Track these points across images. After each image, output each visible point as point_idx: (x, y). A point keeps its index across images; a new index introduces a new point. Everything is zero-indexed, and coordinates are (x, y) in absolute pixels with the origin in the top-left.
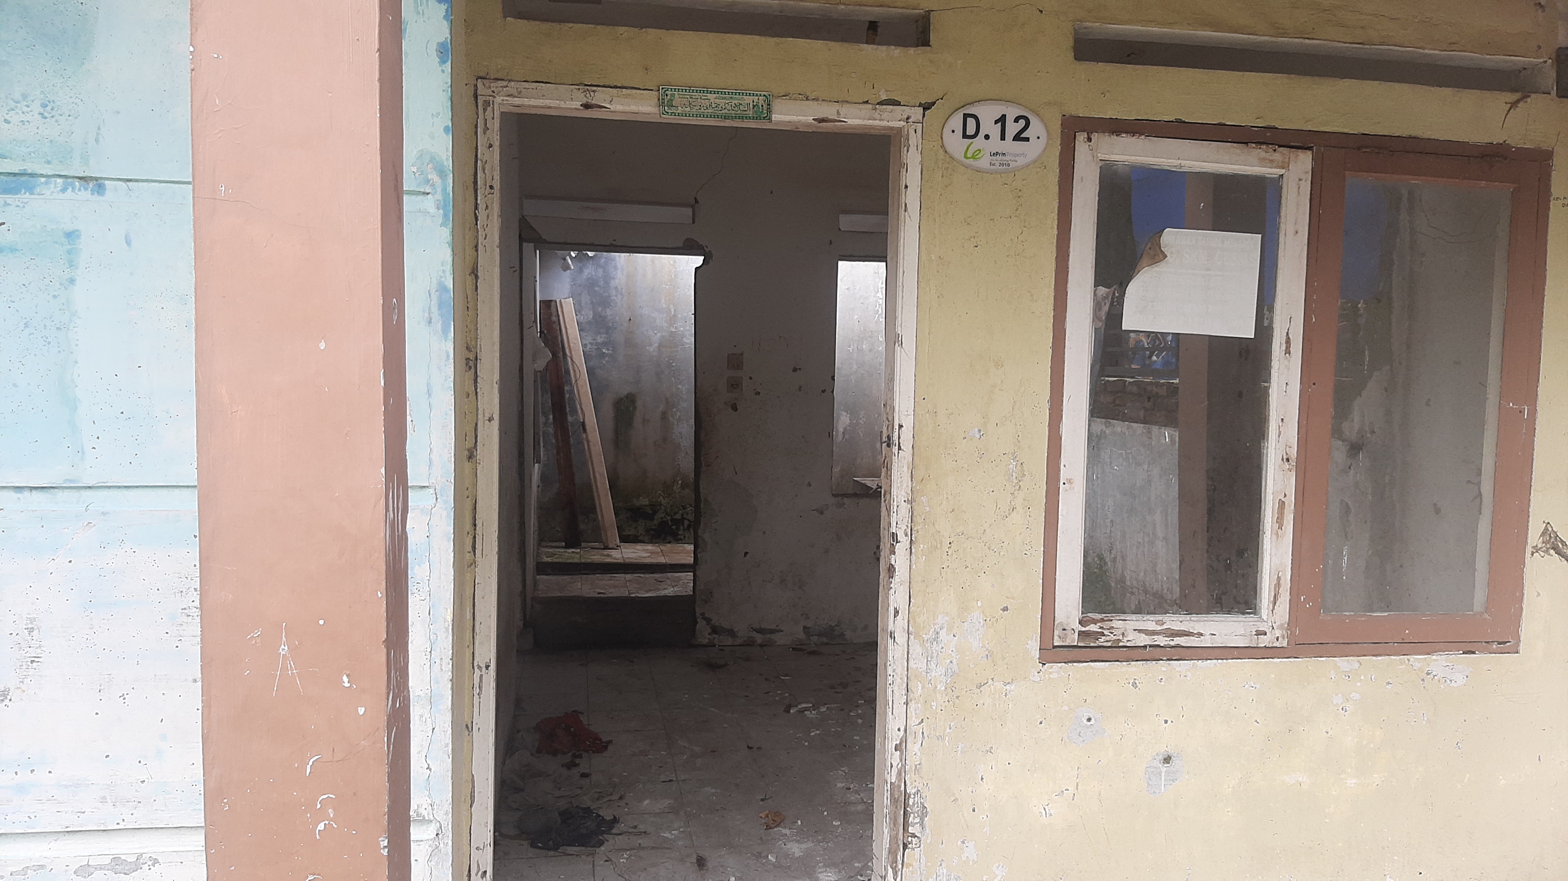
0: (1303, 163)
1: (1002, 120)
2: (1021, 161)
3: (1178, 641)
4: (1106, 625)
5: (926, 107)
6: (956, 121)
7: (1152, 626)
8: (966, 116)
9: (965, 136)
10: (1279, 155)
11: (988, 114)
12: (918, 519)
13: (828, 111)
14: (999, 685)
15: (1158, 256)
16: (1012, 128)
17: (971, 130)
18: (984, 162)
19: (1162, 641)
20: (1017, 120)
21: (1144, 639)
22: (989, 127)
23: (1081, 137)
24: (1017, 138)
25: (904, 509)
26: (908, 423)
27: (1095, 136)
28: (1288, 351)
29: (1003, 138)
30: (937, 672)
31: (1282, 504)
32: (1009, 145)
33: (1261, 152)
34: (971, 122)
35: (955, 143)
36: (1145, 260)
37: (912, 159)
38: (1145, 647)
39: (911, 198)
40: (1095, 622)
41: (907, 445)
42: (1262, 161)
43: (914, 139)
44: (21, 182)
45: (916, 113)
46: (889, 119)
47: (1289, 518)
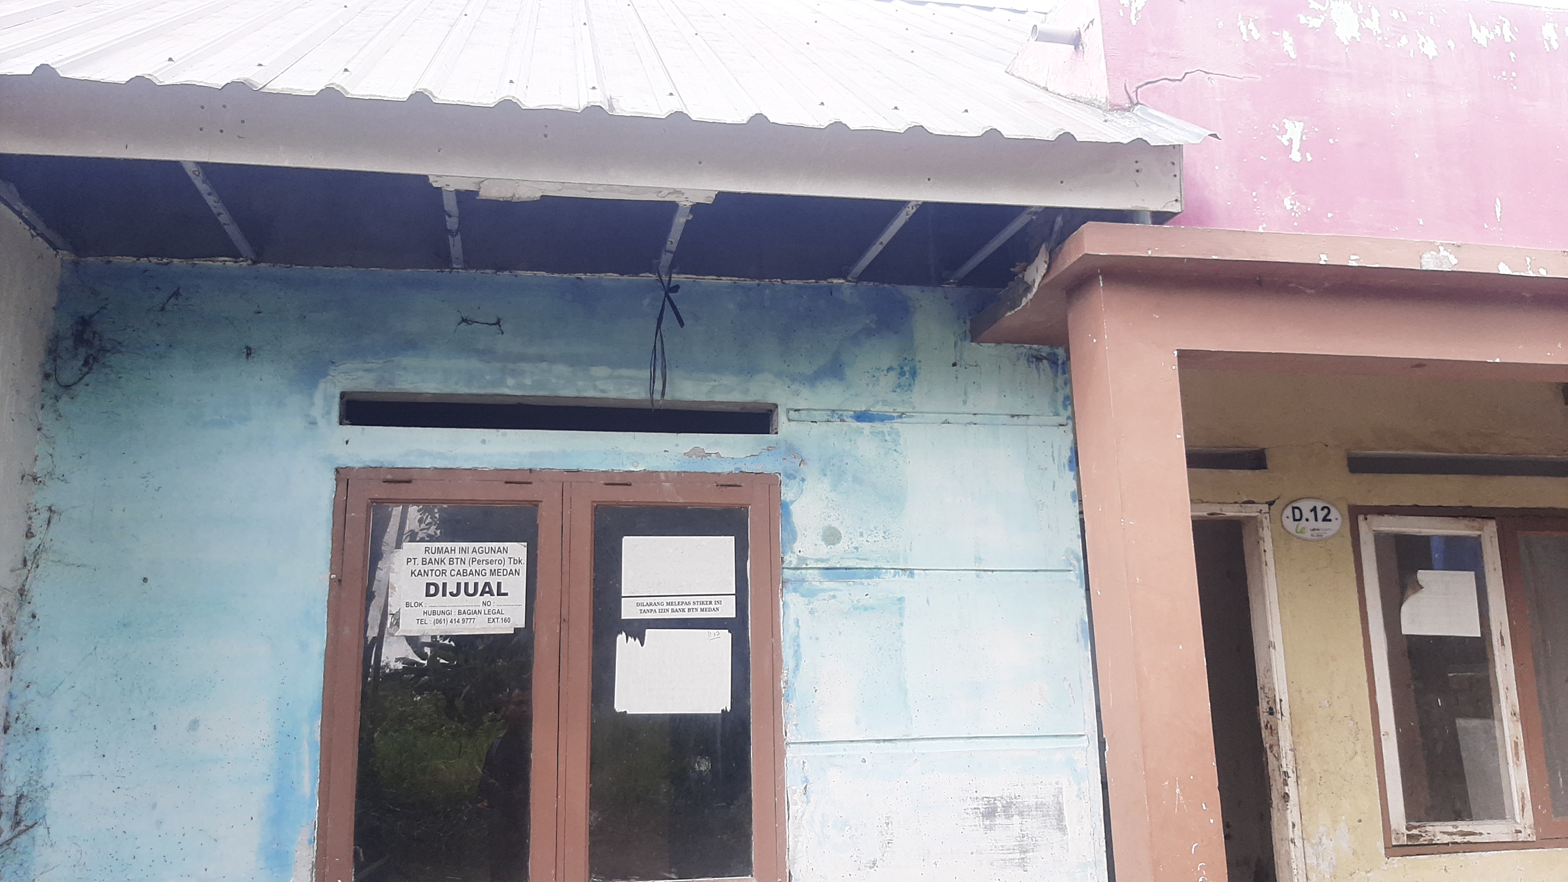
0: (1491, 527)
1: (1314, 509)
2: (1329, 533)
3: (1468, 838)
4: (1423, 829)
5: (1270, 504)
6: (1288, 511)
7: (1450, 829)
8: (1294, 508)
9: (1295, 520)
10: (1476, 523)
11: (1306, 506)
12: (1299, 761)
13: (1216, 509)
14: (1363, 873)
15: (1418, 587)
16: (1321, 514)
17: (1298, 517)
18: (1308, 535)
19: (1458, 839)
20: (1323, 509)
21: (1446, 839)
22: (1307, 514)
23: (1361, 518)
24: (1324, 519)
25: (1290, 754)
26: (1285, 698)
27: (1369, 517)
28: (1503, 644)
29: (1316, 520)
30: (1324, 866)
31: (1516, 744)
32: (1321, 524)
33: (1466, 522)
34: (1297, 512)
35: (1290, 524)
36: (1409, 591)
37: (1266, 534)
38: (1448, 844)
39: (1269, 557)
40: (1415, 828)
41: (1286, 713)
42: (1467, 527)
43: (1266, 523)
44: (874, 572)
45: (1265, 508)
46: (1250, 511)
47: (1522, 753)
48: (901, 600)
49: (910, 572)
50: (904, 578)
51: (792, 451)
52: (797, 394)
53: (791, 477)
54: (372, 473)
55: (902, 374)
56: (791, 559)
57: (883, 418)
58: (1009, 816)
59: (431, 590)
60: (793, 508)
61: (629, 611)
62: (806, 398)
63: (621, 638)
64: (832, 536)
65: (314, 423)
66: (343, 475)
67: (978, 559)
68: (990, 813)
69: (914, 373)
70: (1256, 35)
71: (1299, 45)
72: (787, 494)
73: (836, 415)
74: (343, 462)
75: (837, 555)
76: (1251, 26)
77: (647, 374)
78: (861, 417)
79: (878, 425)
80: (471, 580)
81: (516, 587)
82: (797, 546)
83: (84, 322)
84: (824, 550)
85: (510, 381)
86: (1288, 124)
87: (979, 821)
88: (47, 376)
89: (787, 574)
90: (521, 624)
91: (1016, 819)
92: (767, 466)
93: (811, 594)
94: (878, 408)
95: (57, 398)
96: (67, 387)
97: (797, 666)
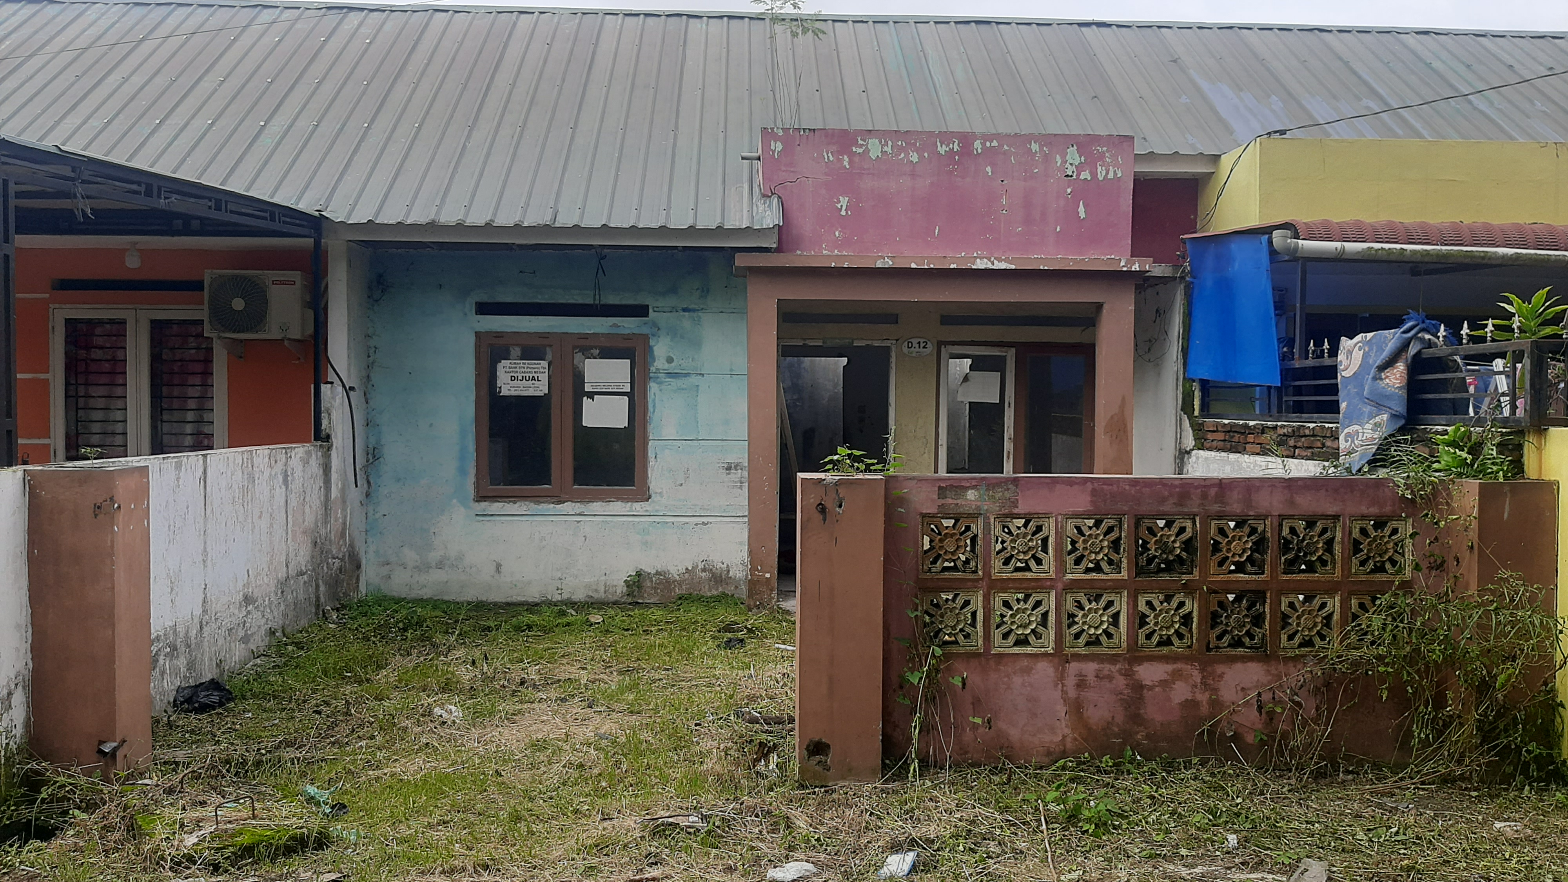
0: (1013, 350)
1: (919, 343)
2: (925, 354)
5: (897, 340)
6: (906, 344)
8: (909, 342)
9: (908, 348)
10: (1004, 349)
11: (915, 341)
13: (869, 342)
15: (966, 380)
16: (922, 345)
17: (910, 346)
18: (914, 355)
20: (923, 343)
22: (915, 345)
23: (943, 347)
24: (924, 347)
26: (894, 428)
27: (947, 346)
28: (1010, 407)
29: (919, 348)
31: (1009, 452)
32: (921, 349)
33: (999, 348)
34: (910, 344)
35: (905, 350)
37: (893, 354)
39: (893, 365)
41: (893, 435)
42: (1000, 351)
43: (893, 349)
44: (687, 375)
45: (894, 342)
46: (887, 344)
47: (1011, 456)
48: (698, 386)
49: (703, 375)
50: (700, 377)
51: (655, 325)
52: (657, 300)
53: (654, 335)
54: (488, 333)
55: (703, 291)
56: (653, 369)
57: (694, 310)
58: (736, 470)
59: (513, 379)
60: (655, 348)
61: (588, 388)
62: (661, 303)
63: (585, 398)
64: (670, 360)
65: (466, 314)
66: (478, 334)
67: (731, 370)
68: (729, 468)
69: (708, 291)
70: (831, 158)
71: (850, 162)
72: (652, 343)
73: (674, 310)
74: (477, 330)
75: (673, 367)
76: (830, 155)
77: (592, 293)
78: (685, 310)
79: (692, 314)
80: (527, 375)
81: (544, 378)
82: (655, 364)
83: (380, 276)
84: (666, 366)
85: (540, 297)
86: (841, 198)
87: (724, 471)
88: (369, 297)
89: (651, 375)
90: (547, 392)
91: (740, 471)
92: (645, 330)
93: (660, 383)
94: (692, 306)
95: (373, 306)
96: (377, 301)
97: (654, 411)
